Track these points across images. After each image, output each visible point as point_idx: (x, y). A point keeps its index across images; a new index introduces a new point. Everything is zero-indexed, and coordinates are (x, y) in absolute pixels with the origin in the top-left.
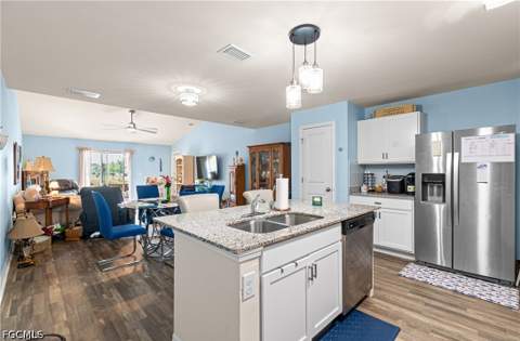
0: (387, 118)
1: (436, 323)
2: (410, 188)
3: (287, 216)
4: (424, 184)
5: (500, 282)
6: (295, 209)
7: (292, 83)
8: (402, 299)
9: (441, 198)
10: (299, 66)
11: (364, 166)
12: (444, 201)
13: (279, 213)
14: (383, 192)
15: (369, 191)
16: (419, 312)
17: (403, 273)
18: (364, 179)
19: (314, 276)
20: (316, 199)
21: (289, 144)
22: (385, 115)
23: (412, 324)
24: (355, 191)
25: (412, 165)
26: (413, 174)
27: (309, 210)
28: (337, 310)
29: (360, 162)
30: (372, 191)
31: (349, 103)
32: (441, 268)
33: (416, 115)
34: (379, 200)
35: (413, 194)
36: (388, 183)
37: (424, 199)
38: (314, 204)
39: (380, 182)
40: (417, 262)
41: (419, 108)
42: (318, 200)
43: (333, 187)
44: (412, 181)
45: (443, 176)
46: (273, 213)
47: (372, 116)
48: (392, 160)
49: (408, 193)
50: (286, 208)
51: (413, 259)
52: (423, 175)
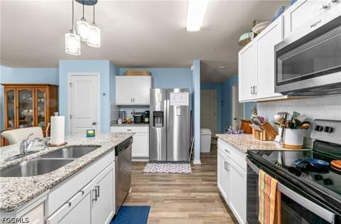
0: (134, 77)
1: (166, 194)
2: (146, 120)
3: (65, 150)
4: (154, 117)
5: (184, 162)
6: (71, 143)
7: (71, 31)
8: (147, 187)
9: (161, 124)
10: (78, 20)
11: (120, 107)
12: (163, 126)
13: (55, 148)
14: (131, 122)
15: (123, 123)
16: (157, 191)
17: (145, 171)
18: (120, 115)
19: (97, 196)
20: (89, 132)
21: (57, 87)
22: (132, 75)
23: (155, 200)
24: (114, 123)
25: (148, 106)
26: (148, 112)
27: (84, 141)
28: (112, 213)
29: (117, 104)
30: (125, 123)
31: (110, 62)
32: (162, 162)
33: (149, 77)
34: (130, 128)
35: (148, 123)
36: (135, 117)
37: (154, 125)
38: (88, 136)
39: (129, 117)
40: (150, 162)
41: (150, 74)
42: (92, 132)
43: (98, 121)
44: (148, 115)
45: (163, 112)
46: (48, 150)
47: (125, 74)
48: (136, 103)
49: (145, 123)
50: (63, 142)
51: (148, 160)
52: (154, 112)
